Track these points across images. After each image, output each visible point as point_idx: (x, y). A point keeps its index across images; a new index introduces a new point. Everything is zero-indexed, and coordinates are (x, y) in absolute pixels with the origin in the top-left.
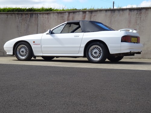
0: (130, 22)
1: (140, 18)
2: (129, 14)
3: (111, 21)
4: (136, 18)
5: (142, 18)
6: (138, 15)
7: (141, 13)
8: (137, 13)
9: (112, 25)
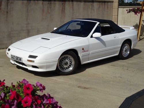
0: (43, 11)
1: (51, 7)
2: (42, 4)
3: (28, 10)
4: (48, 7)
5: (52, 8)
6: (49, 5)
7: (51, 3)
8: (48, 3)
9: (29, 14)
